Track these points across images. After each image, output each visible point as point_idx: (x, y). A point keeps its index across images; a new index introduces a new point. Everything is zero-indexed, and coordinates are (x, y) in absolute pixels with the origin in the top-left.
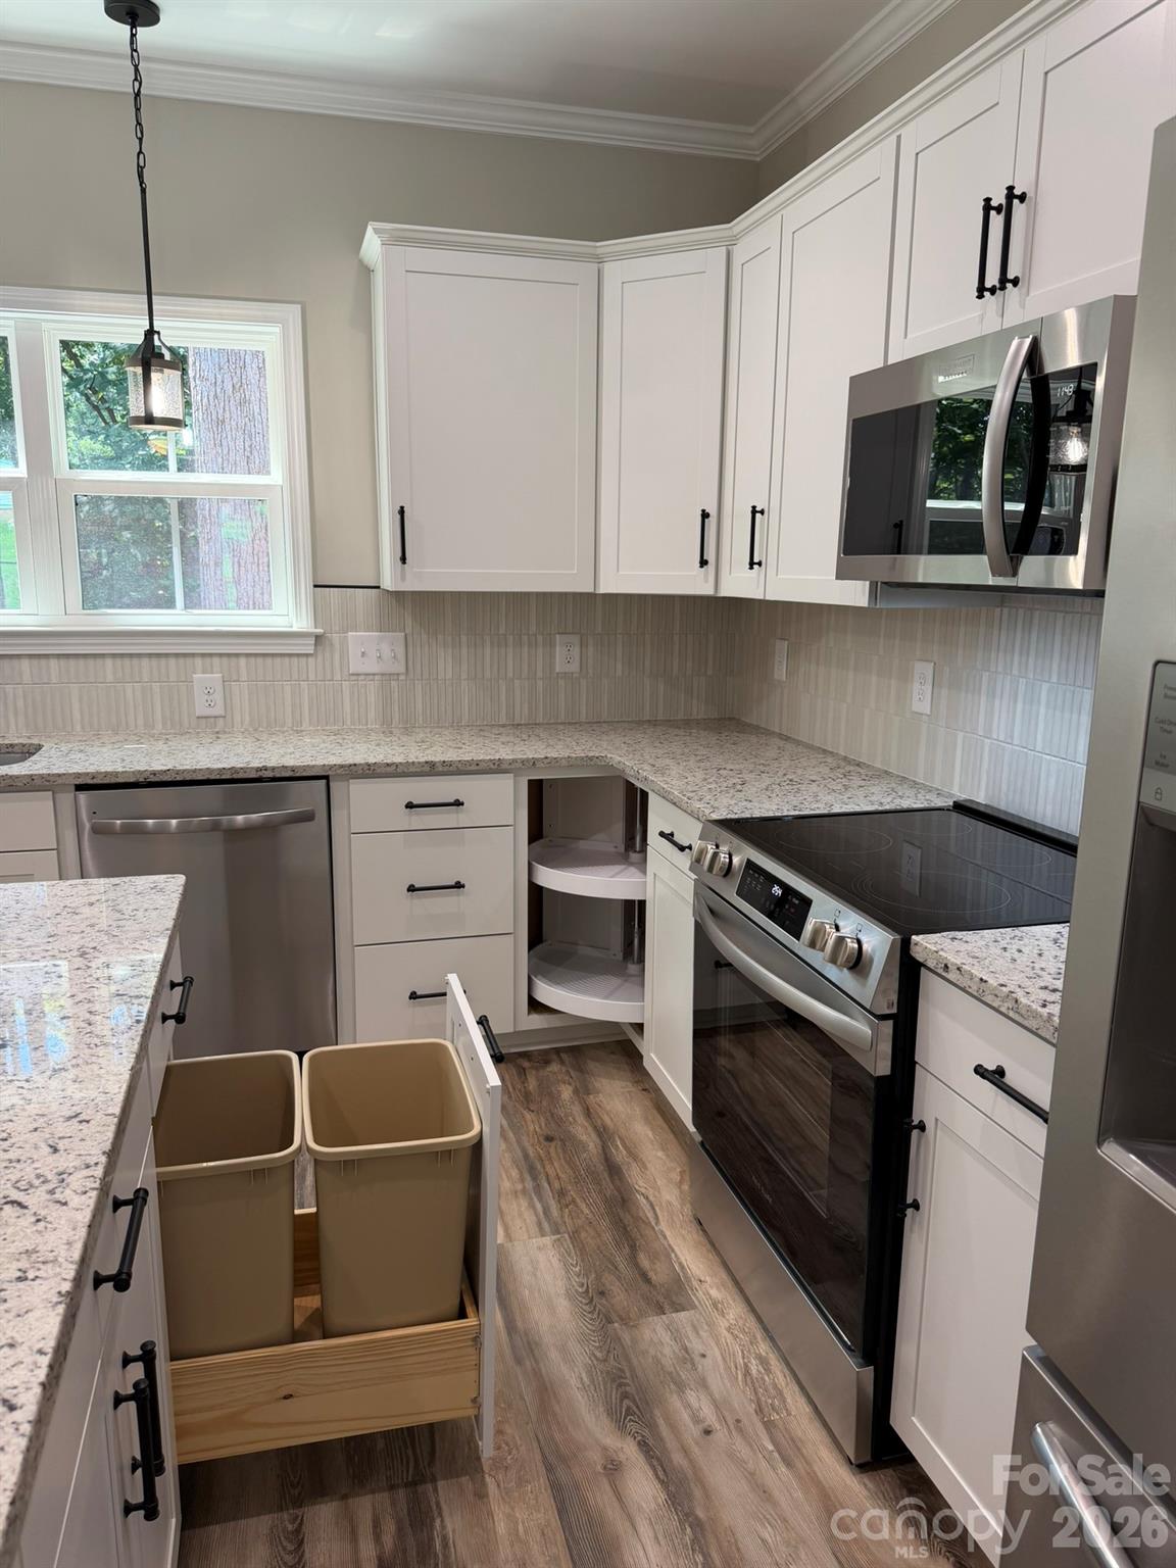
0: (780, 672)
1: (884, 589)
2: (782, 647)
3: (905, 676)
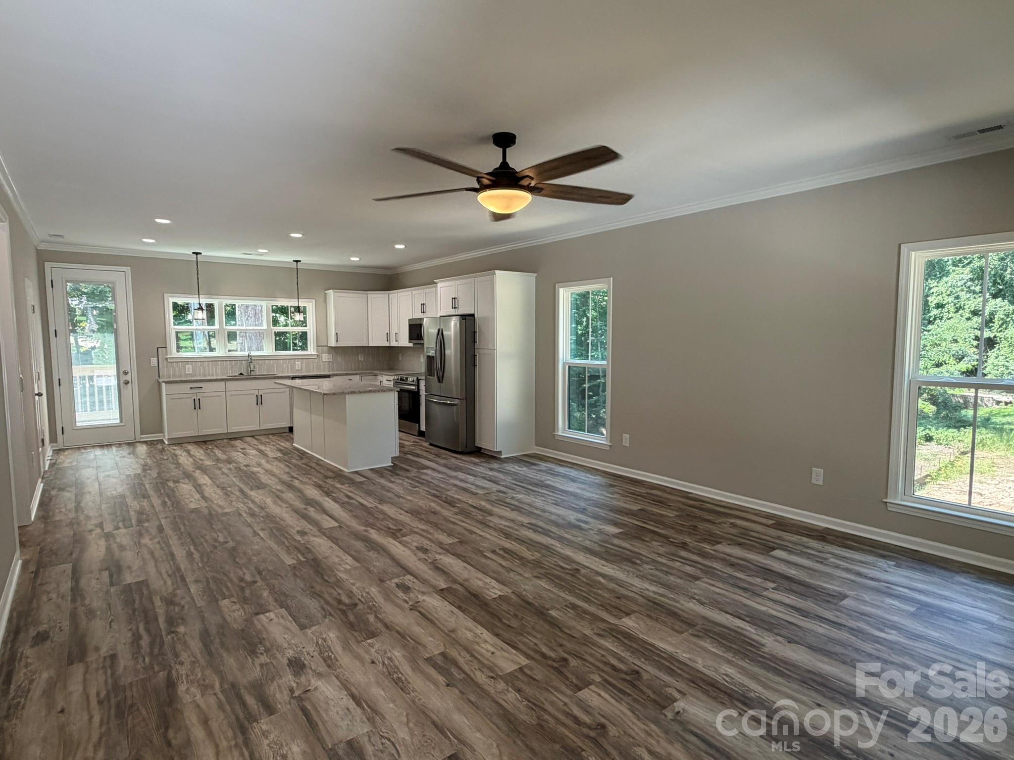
0: (400, 359)
1: (414, 344)
2: (400, 355)
3: (420, 357)
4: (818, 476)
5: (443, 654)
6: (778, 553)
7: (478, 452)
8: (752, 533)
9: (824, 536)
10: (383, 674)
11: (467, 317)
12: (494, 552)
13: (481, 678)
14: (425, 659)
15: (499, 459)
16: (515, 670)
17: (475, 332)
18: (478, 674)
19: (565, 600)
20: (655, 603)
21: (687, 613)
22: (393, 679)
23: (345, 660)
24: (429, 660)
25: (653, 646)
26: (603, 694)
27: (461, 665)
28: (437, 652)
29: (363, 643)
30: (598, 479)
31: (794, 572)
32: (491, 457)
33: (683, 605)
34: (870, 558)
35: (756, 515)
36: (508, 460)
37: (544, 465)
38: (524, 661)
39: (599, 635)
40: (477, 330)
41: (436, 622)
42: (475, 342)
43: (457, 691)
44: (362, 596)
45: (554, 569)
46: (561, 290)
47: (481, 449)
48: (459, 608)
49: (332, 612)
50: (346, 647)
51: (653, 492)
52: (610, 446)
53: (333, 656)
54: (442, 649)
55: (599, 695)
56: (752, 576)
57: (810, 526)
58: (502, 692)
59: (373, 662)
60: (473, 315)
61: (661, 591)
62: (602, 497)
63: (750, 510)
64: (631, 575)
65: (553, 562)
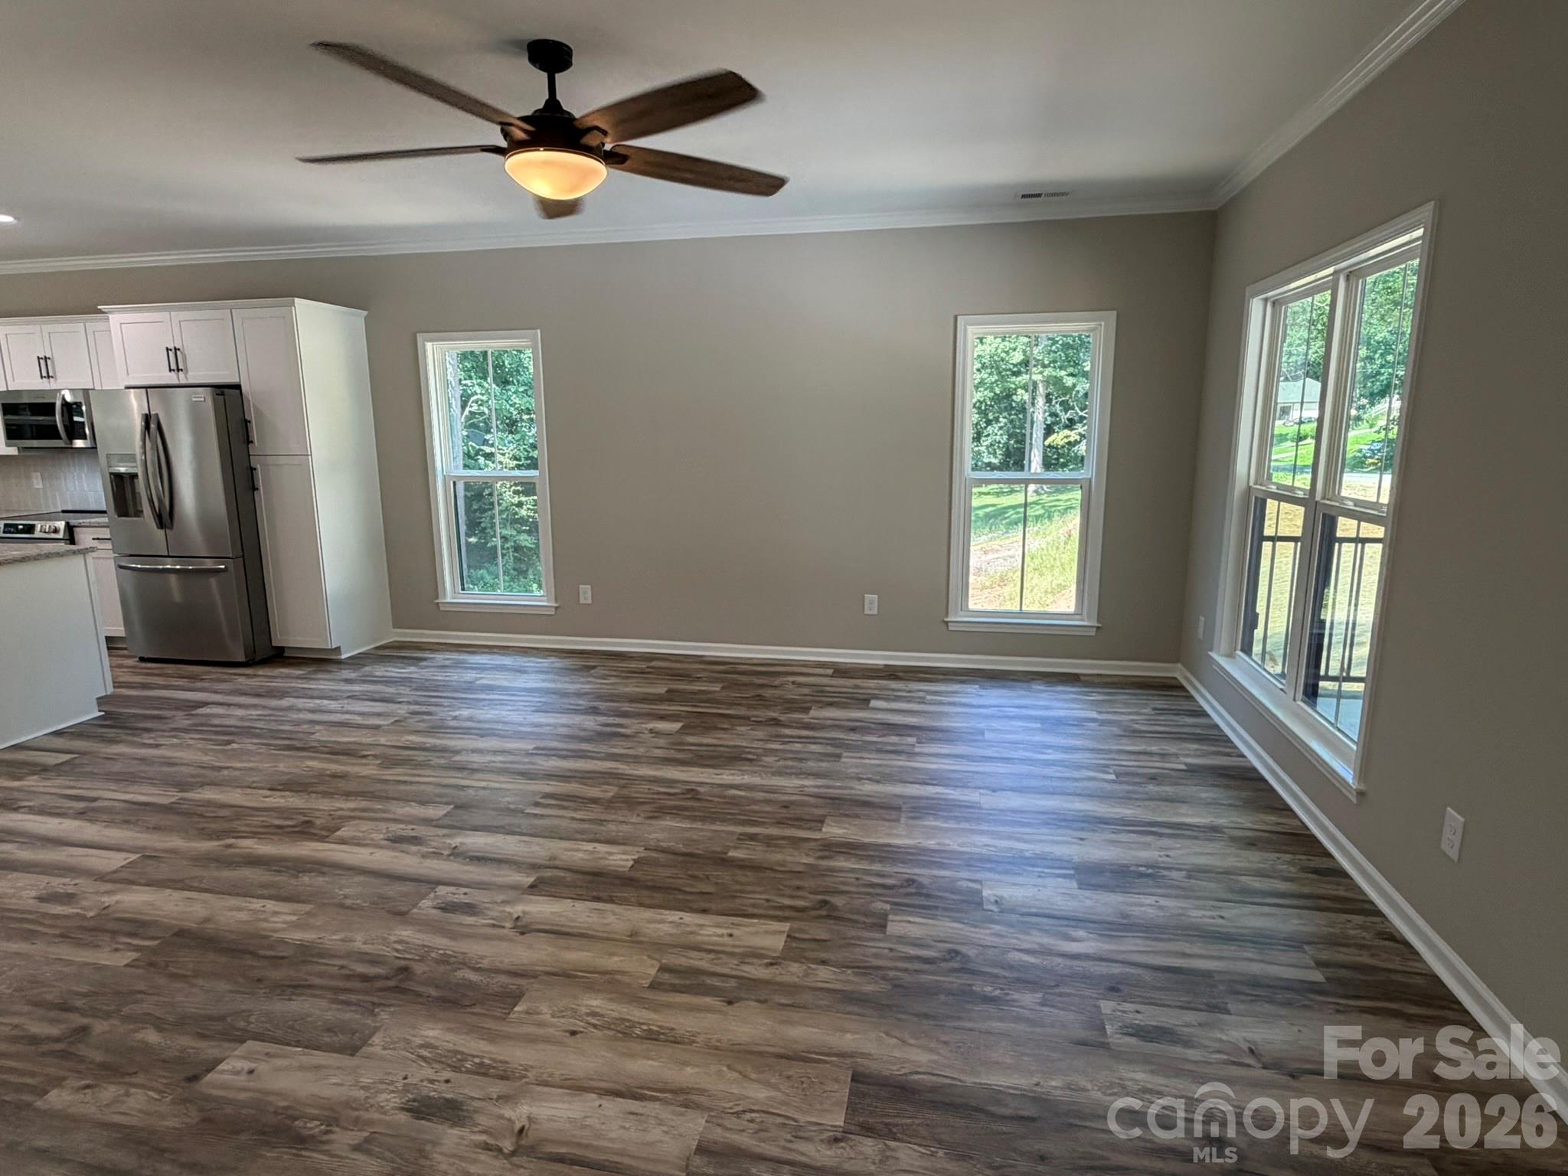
1: (22, 449)
4: (872, 603)
5: (663, 969)
6: (874, 703)
7: (279, 657)
8: (827, 689)
9: (892, 673)
10: (616, 1039)
11: (226, 391)
12: (537, 804)
13: (756, 971)
14: (648, 987)
15: (339, 662)
16: (786, 942)
17: (246, 423)
18: (746, 968)
19: (732, 833)
20: (831, 798)
21: (875, 797)
22: (638, 1036)
23: (517, 1055)
24: (654, 986)
25: (889, 845)
26: (911, 919)
27: (711, 970)
28: (653, 972)
29: (511, 1015)
30: (559, 663)
31: (915, 720)
32: (321, 661)
33: (860, 790)
34: (956, 687)
35: (805, 666)
36: (357, 661)
37: (440, 657)
38: (786, 927)
39: (822, 858)
40: (251, 415)
41: (590, 932)
42: (249, 441)
43: (753, 1003)
44: (397, 951)
45: (660, 799)
46: (429, 345)
47: (282, 649)
48: (598, 899)
49: (375, 1000)
50: (492, 1037)
51: (654, 664)
52: (556, 608)
53: (487, 1061)
54: (657, 965)
55: (910, 922)
56: (883, 736)
57: (874, 667)
58: (806, 975)
59: (573, 1033)
60: (238, 387)
61: (820, 782)
62: (596, 686)
63: (792, 663)
64: (764, 775)
65: (646, 791)
